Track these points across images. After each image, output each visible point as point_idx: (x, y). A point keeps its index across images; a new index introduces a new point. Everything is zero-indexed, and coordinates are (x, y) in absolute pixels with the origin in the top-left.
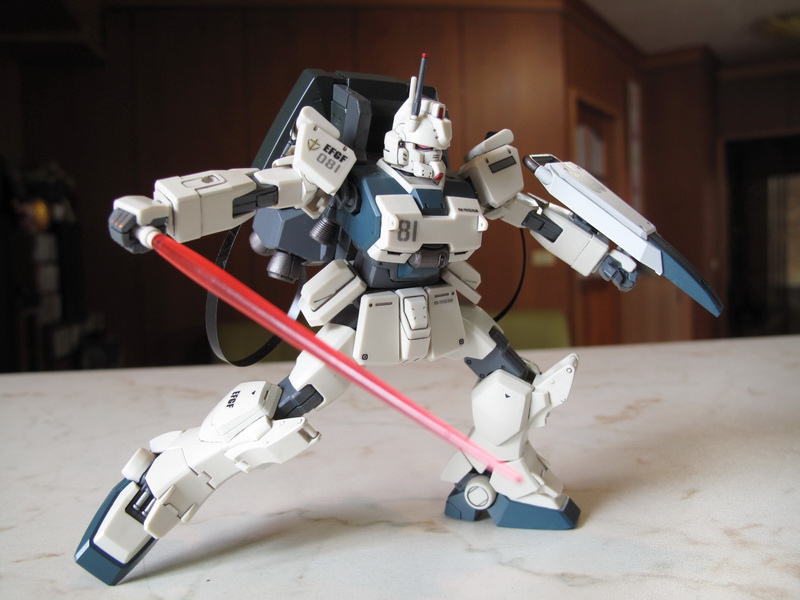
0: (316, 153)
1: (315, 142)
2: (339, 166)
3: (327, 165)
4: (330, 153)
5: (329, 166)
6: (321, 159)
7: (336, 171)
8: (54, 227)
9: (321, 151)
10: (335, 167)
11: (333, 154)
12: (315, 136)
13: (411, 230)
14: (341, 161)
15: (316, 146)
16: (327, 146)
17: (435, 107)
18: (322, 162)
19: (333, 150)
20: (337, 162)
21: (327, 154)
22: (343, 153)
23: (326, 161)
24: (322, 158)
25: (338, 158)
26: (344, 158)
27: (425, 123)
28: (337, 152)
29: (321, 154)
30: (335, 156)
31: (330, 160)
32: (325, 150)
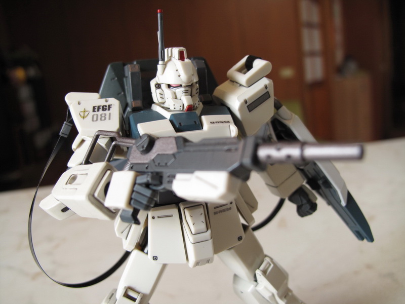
0: (90, 117)
1: (85, 111)
2: (110, 114)
3: (101, 119)
4: (98, 111)
5: (103, 118)
6: (95, 119)
7: (110, 119)
8: (30, 81)
9: (92, 113)
10: (107, 117)
11: (101, 110)
12: (81, 108)
14: (109, 110)
15: (86, 113)
16: (94, 108)
17: (176, 51)
18: (97, 120)
19: (99, 107)
20: (107, 112)
21: (97, 113)
22: (107, 104)
23: (99, 117)
24: (95, 117)
25: (106, 110)
26: (110, 107)
27: (169, 65)
28: (103, 107)
29: (93, 116)
30: (103, 110)
31: (101, 115)
32: (94, 111)
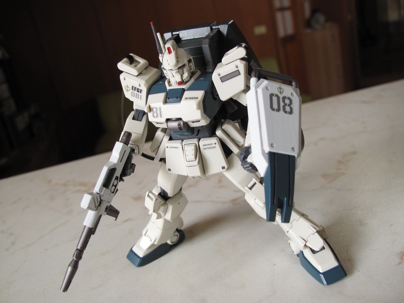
1: (127, 87)
2: (141, 96)
9: (131, 90)
11: (136, 90)
13: (158, 112)
16: (133, 87)
22: (140, 88)
23: (135, 95)
25: (139, 92)
